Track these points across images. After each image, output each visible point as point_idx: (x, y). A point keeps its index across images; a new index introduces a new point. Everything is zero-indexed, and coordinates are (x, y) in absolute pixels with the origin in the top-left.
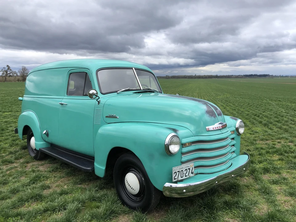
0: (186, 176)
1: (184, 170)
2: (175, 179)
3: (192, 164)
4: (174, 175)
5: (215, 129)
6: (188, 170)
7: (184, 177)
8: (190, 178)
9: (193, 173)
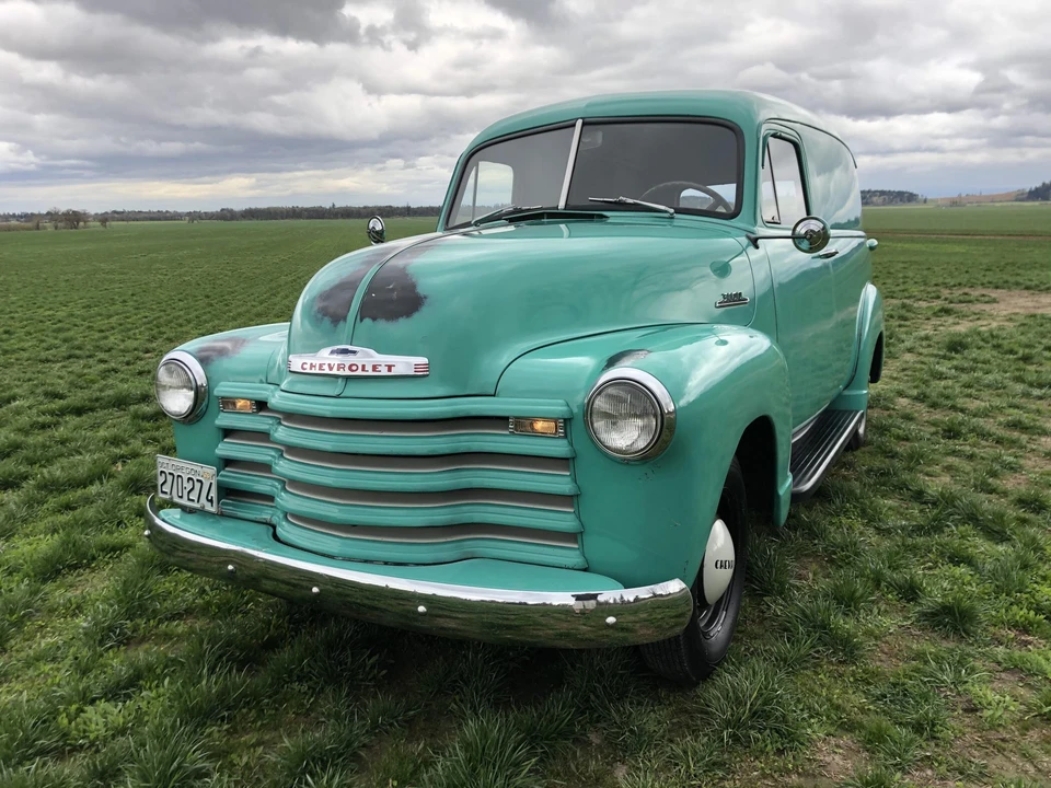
0: (189, 499)
1: (185, 478)
2: (163, 492)
3: (209, 471)
4: (161, 480)
5: (308, 371)
6: (198, 485)
7: (184, 502)
8: (201, 512)
9: (211, 501)
